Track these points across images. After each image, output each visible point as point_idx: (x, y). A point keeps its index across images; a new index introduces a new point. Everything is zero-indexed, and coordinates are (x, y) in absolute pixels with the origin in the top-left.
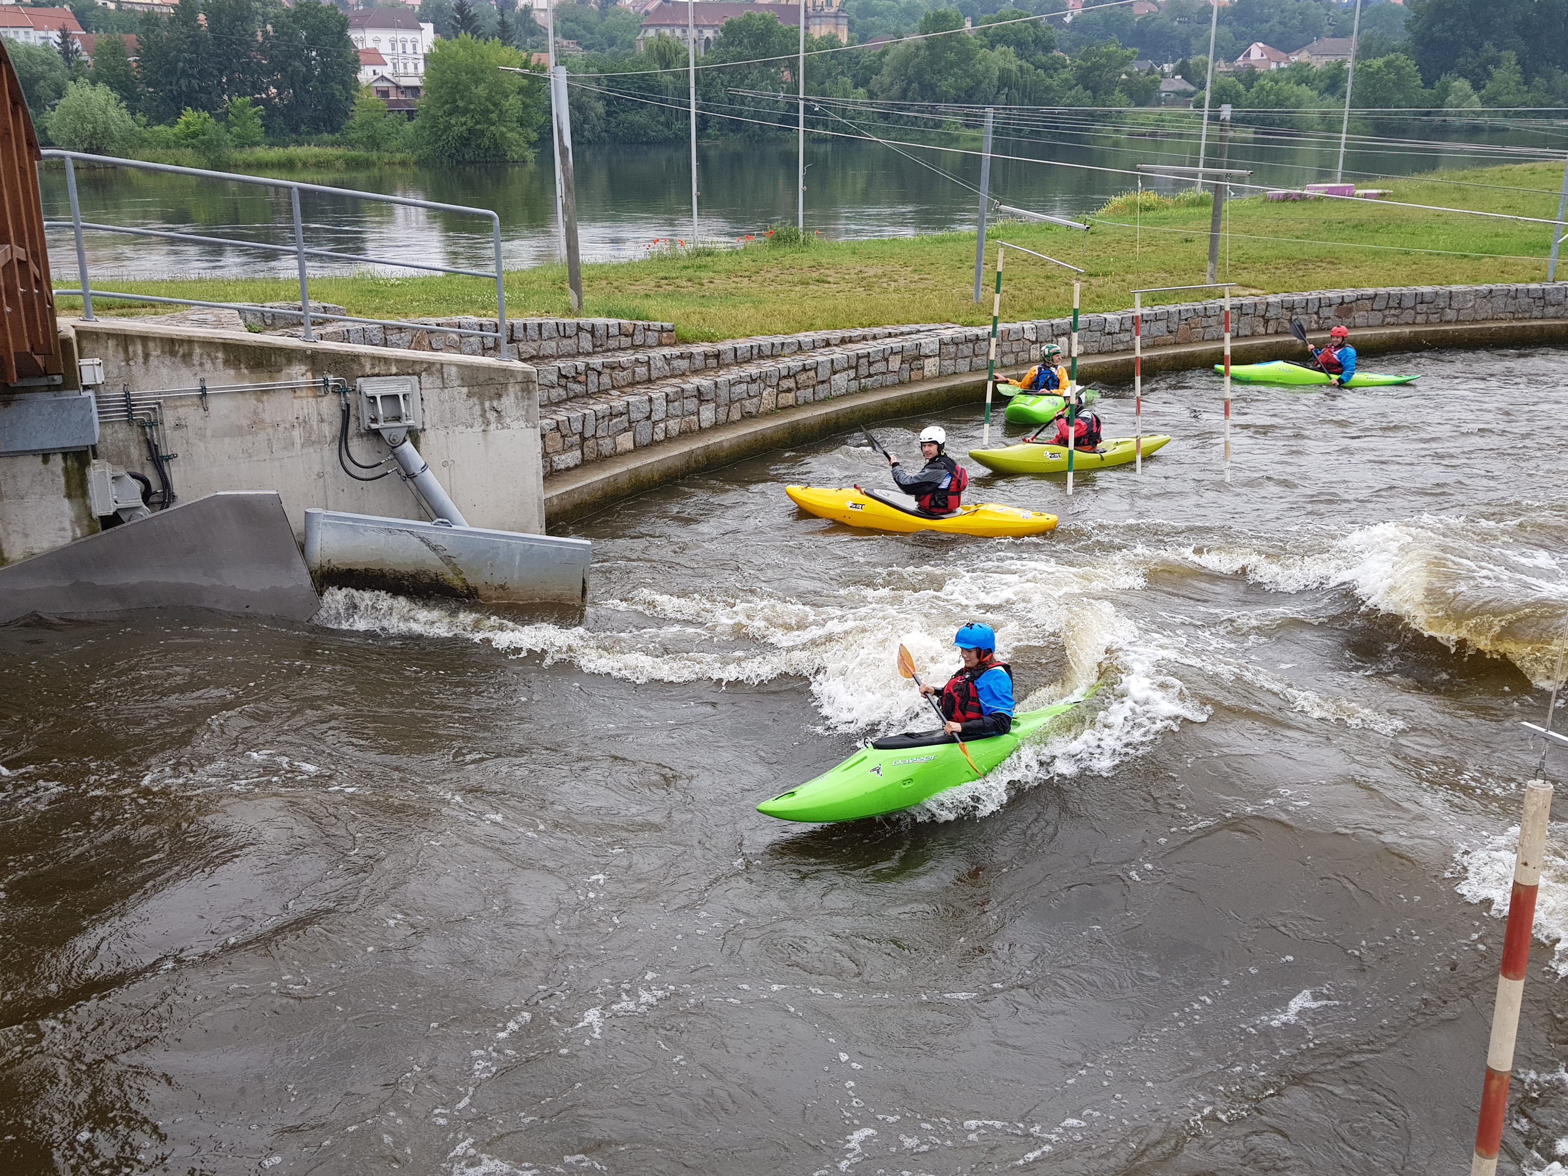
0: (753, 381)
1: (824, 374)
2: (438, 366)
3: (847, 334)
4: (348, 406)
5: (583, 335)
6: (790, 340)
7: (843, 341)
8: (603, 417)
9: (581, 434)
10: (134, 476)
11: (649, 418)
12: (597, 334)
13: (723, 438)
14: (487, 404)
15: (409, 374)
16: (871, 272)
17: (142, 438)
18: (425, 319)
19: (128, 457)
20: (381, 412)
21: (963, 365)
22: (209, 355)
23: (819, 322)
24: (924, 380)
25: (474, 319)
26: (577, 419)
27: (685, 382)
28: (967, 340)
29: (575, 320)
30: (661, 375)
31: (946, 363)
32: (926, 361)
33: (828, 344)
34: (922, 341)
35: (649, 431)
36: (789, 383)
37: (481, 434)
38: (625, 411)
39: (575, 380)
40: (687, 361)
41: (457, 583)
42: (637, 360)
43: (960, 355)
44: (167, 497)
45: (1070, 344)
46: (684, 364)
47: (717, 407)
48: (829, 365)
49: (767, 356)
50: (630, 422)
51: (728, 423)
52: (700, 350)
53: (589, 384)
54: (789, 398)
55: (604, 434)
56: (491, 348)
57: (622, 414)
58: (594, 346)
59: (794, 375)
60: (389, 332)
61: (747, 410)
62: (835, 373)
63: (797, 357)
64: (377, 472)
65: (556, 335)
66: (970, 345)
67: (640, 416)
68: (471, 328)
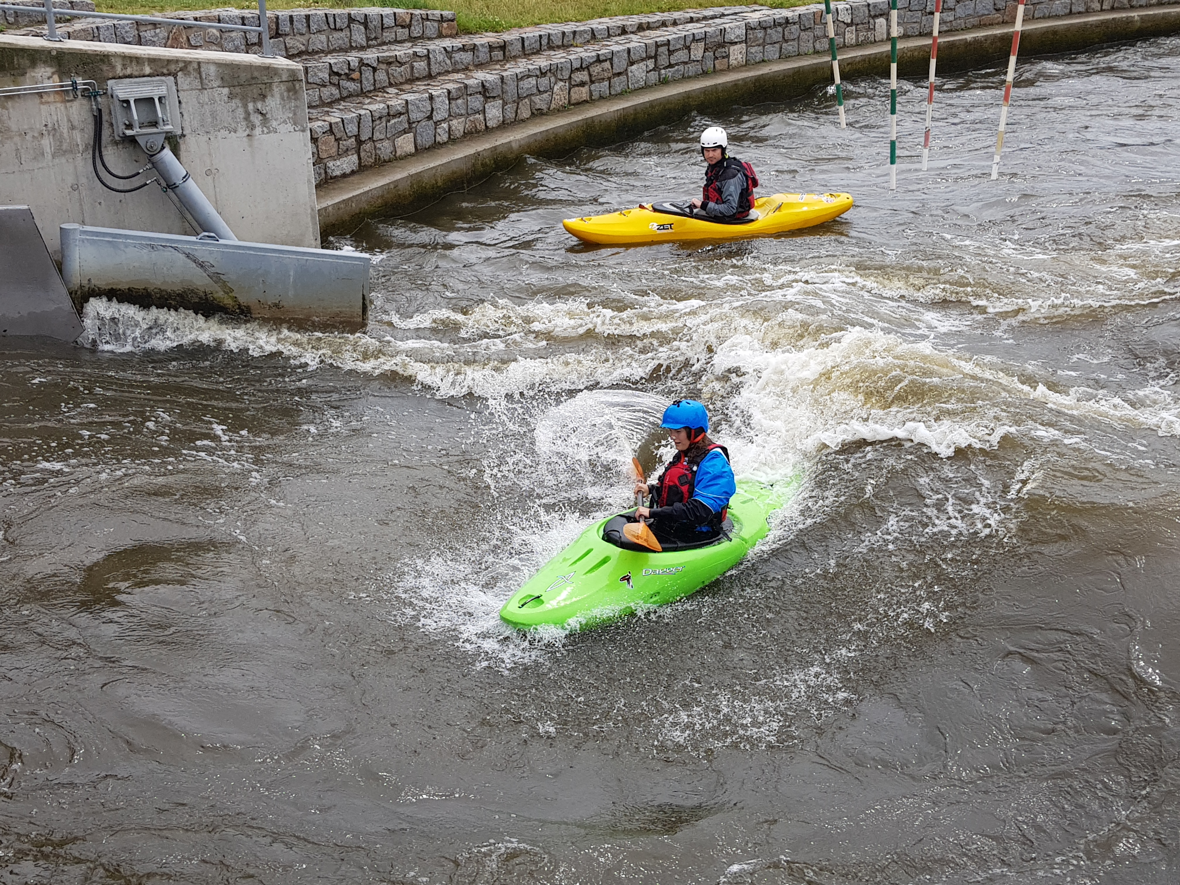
0: (543, 74)
1: (619, 65)
2: (195, 66)
3: (644, 20)
4: (100, 111)
5: (355, 26)
6: (582, 28)
7: (642, 28)
8: (380, 118)
9: (357, 137)
11: (430, 118)
12: (371, 25)
13: (512, 138)
14: (251, 106)
15: (164, 75)
18: (181, 13)
20: (136, 117)
21: (772, 51)
23: (614, 8)
24: (730, 69)
25: (236, 12)
26: (352, 120)
27: (468, 77)
28: (776, 24)
29: (347, 10)
30: (441, 69)
31: (753, 50)
32: (732, 48)
33: (624, 31)
34: (727, 26)
35: (431, 132)
36: (583, 76)
37: (245, 139)
38: (404, 111)
39: (348, 77)
40: (470, 54)
41: (228, 302)
42: (415, 54)
43: (768, 41)
45: (889, 26)
46: (466, 57)
47: (505, 103)
48: (626, 55)
49: (559, 47)
50: (409, 123)
51: (517, 122)
52: (484, 41)
53: (365, 82)
54: (582, 93)
55: (382, 137)
56: (255, 44)
57: (401, 114)
58: (368, 39)
59: (588, 67)
60: (142, 28)
61: (537, 107)
62: (632, 63)
63: (590, 47)
64: (136, 182)
65: (325, 27)
66: (779, 29)
67: (420, 116)
68: (231, 22)
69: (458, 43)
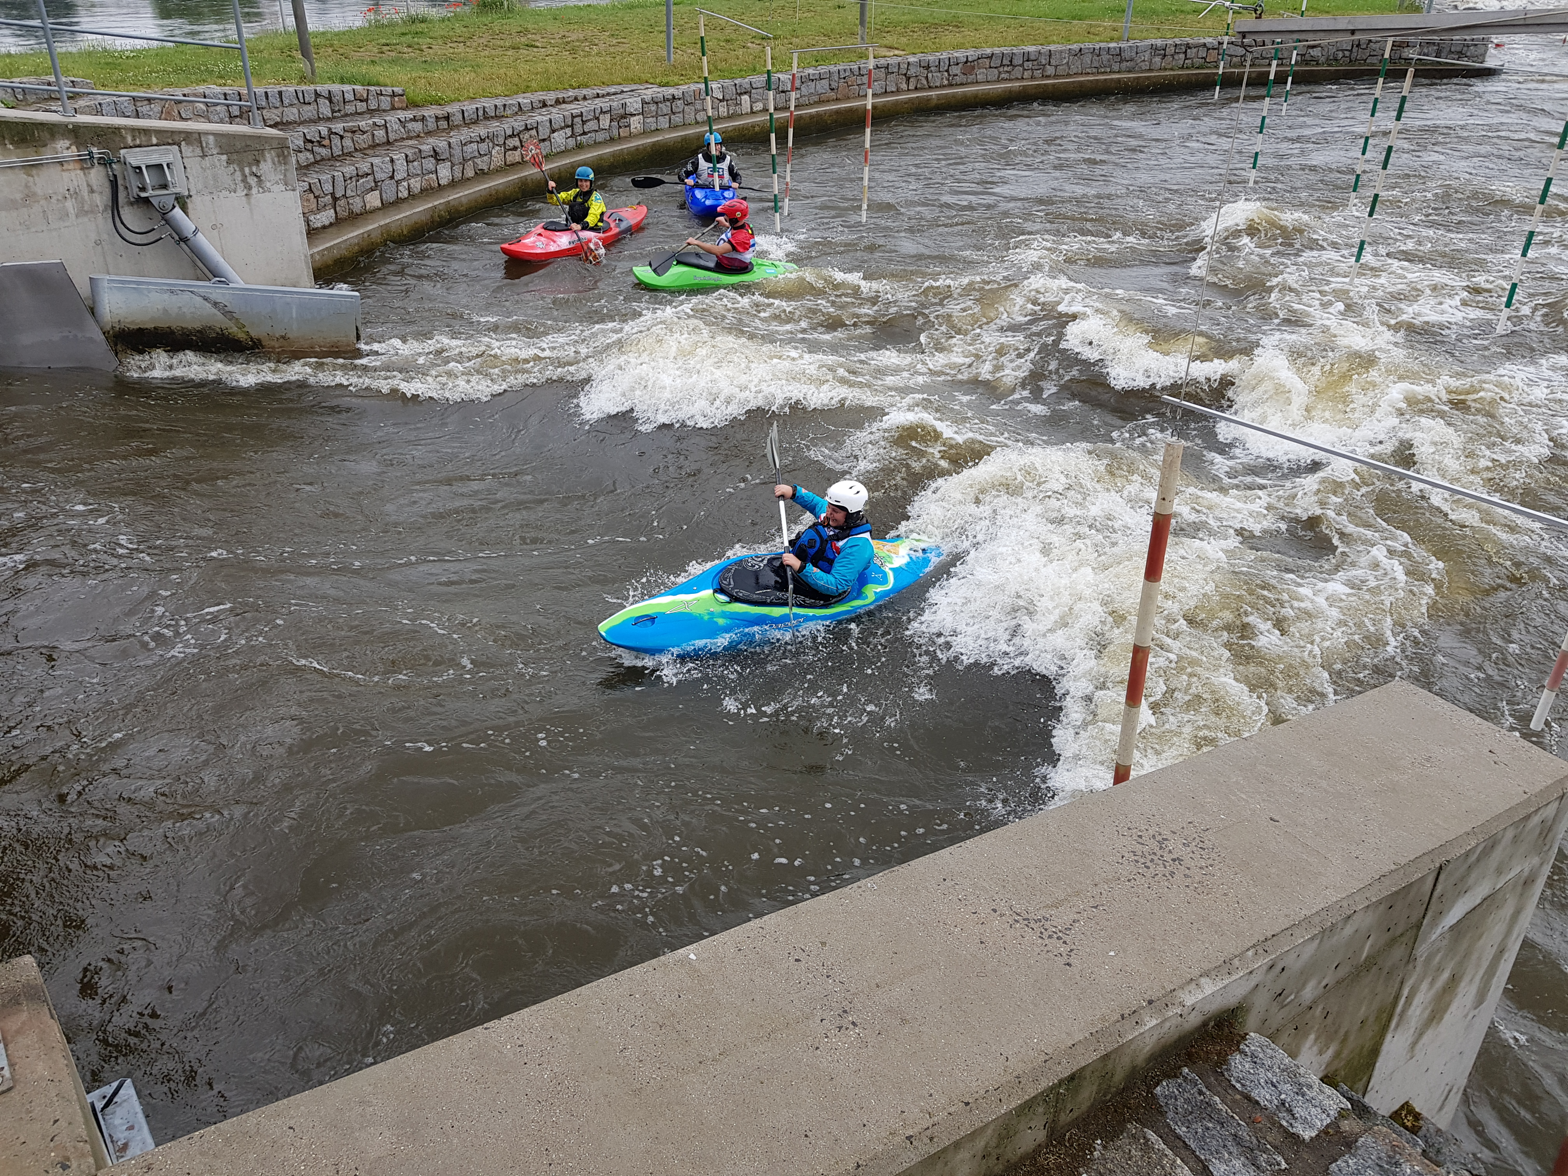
0: (483, 140)
1: (544, 133)
2: (196, 136)
3: (560, 96)
4: (115, 176)
5: (321, 101)
6: (511, 102)
7: (558, 102)
8: (351, 178)
9: (333, 194)
11: (392, 177)
12: (335, 100)
13: (462, 195)
14: (247, 170)
15: (169, 144)
16: (574, 37)
18: (171, 90)
20: (148, 181)
21: (664, 122)
23: (534, 84)
24: (631, 136)
25: (218, 90)
26: (327, 181)
27: (421, 144)
28: (665, 100)
29: (312, 87)
30: (398, 137)
31: (648, 120)
32: (632, 119)
33: (544, 105)
34: (627, 101)
35: (394, 190)
36: (515, 142)
37: (244, 198)
38: (370, 172)
39: (320, 144)
40: (420, 124)
41: (240, 336)
42: (375, 124)
43: (660, 113)
45: (753, 102)
46: (417, 127)
47: (453, 165)
48: (548, 125)
49: (493, 118)
50: (376, 183)
51: (464, 181)
52: (432, 113)
53: (334, 148)
54: (515, 156)
55: (353, 194)
56: (237, 117)
57: (368, 174)
58: (333, 111)
60: (139, 104)
61: (480, 168)
62: (554, 131)
63: (519, 118)
64: (151, 237)
65: (296, 102)
66: (668, 104)
67: (386, 175)
68: (215, 97)
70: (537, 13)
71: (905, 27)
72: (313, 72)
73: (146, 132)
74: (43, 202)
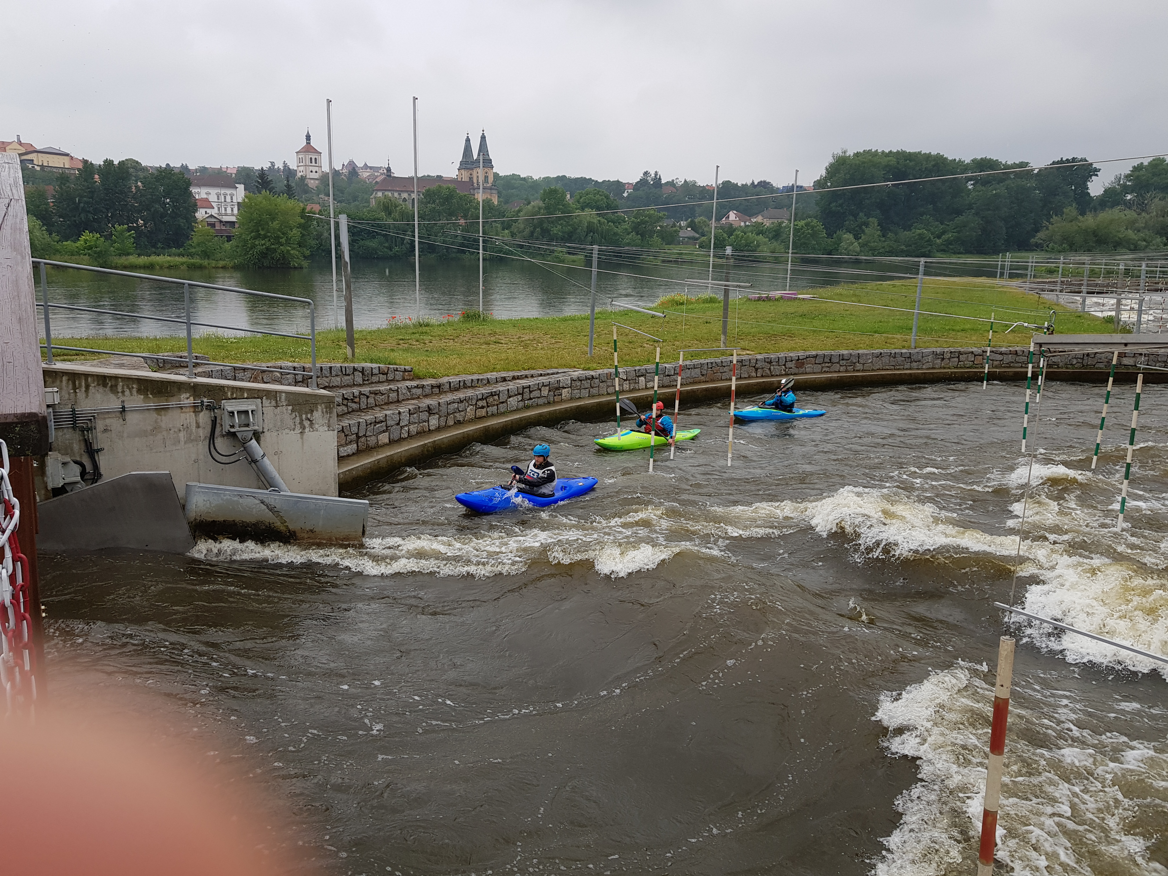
0: (462, 402)
1: (503, 398)
2: (274, 393)
3: (516, 374)
4: (216, 417)
5: (357, 373)
6: (482, 378)
7: (514, 378)
8: (370, 424)
9: (357, 434)
10: (76, 462)
11: (398, 424)
12: (366, 373)
13: (444, 436)
14: (304, 416)
15: (255, 398)
16: (527, 337)
17: (81, 438)
18: (260, 364)
19: (72, 450)
20: (237, 421)
21: (585, 393)
22: (128, 387)
23: (498, 367)
24: (562, 402)
25: (290, 364)
26: (354, 425)
27: (420, 402)
28: (587, 378)
29: (352, 365)
30: (405, 398)
31: (575, 392)
32: (563, 390)
33: (505, 380)
34: (560, 379)
35: (398, 432)
36: (483, 403)
37: (299, 435)
38: (384, 420)
39: (353, 401)
40: (421, 390)
41: (283, 528)
42: (390, 389)
43: (583, 387)
44: (97, 475)
45: (646, 382)
46: (418, 391)
47: (440, 417)
48: (506, 392)
49: (469, 387)
50: (387, 427)
51: (446, 427)
52: (429, 383)
53: (362, 404)
54: (482, 412)
55: (371, 434)
56: (300, 382)
57: (382, 422)
58: (364, 380)
59: (486, 399)
60: (237, 371)
61: (458, 419)
62: (510, 397)
63: (487, 388)
64: (232, 459)
65: (340, 374)
66: (589, 381)
67: (393, 423)
68: (288, 369)
69: (414, 383)
70: (502, 322)
71: (753, 336)
72: (353, 355)
73: (241, 389)
74: (164, 433)
